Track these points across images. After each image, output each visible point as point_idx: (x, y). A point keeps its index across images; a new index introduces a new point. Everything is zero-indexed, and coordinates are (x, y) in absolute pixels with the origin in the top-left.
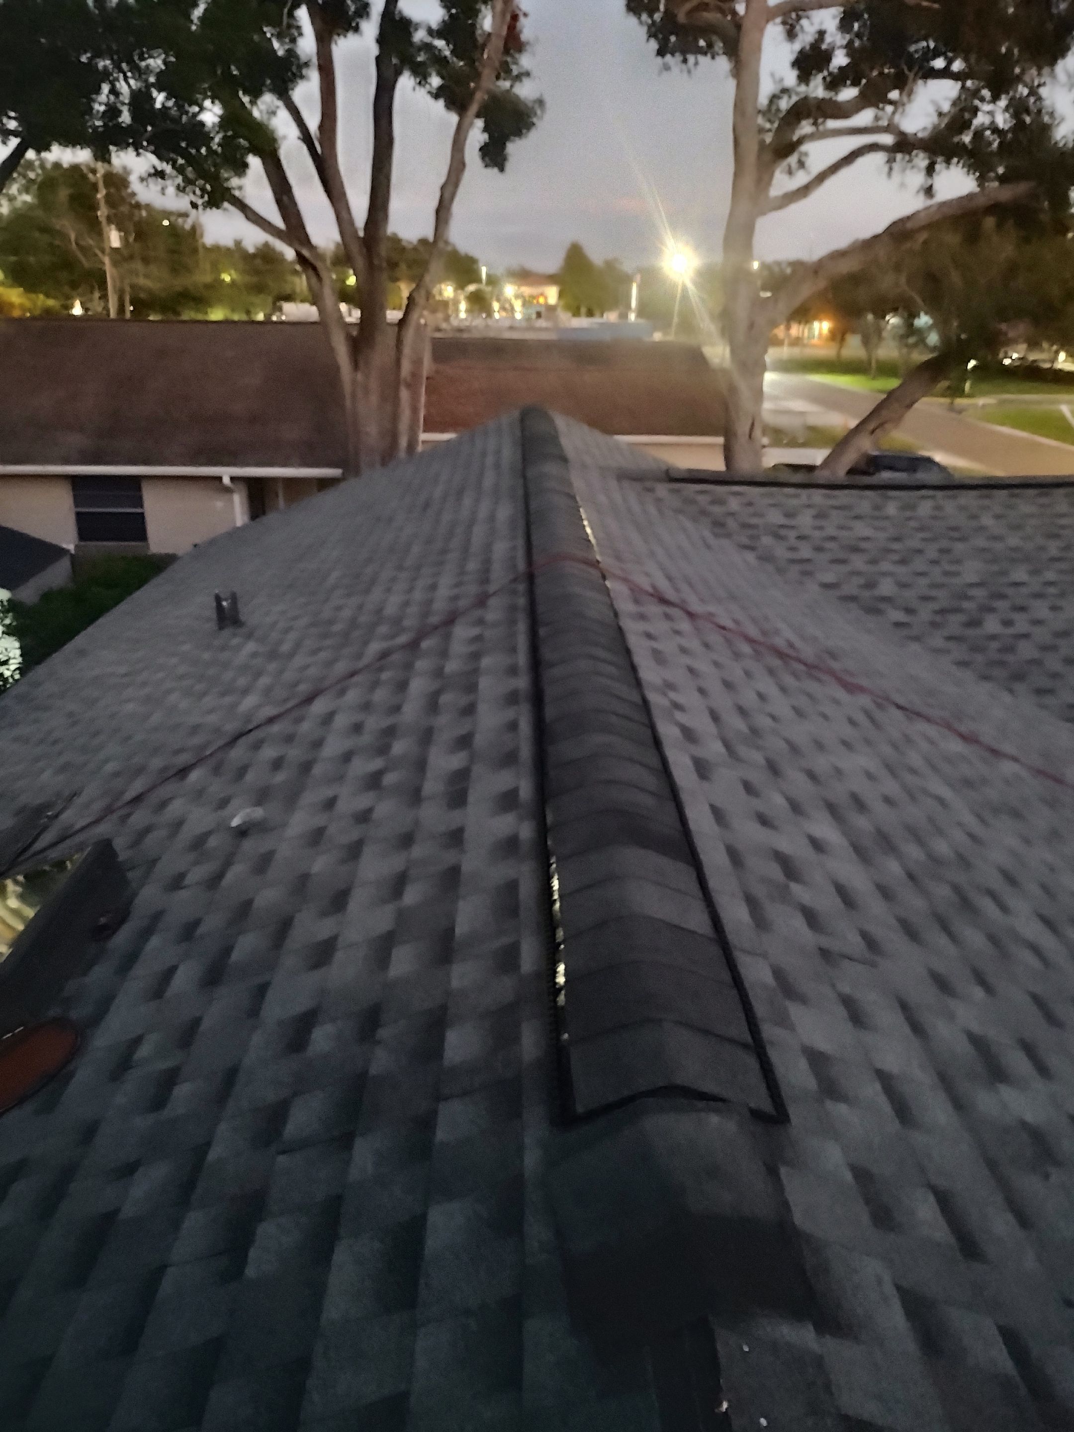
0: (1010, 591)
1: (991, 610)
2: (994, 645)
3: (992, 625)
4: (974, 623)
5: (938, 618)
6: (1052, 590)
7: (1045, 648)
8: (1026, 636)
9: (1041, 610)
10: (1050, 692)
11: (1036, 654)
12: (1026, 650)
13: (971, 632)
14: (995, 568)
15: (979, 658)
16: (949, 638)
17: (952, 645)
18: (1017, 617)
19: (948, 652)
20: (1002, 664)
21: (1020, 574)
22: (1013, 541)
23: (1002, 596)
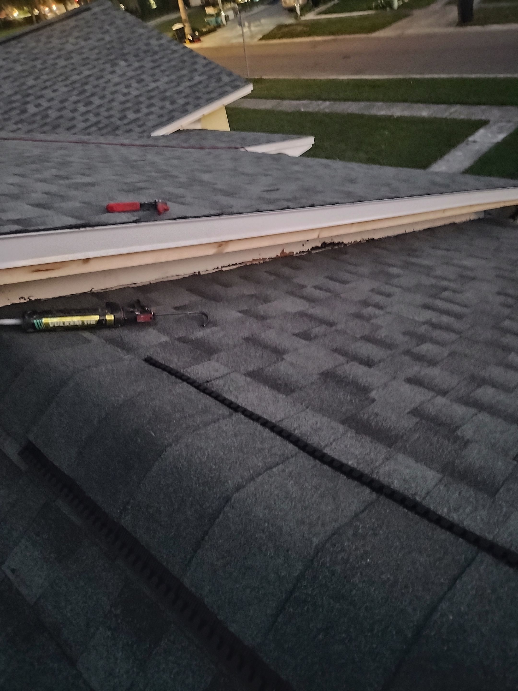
0: (30, 91)
1: (28, 103)
2: (38, 118)
3: (31, 109)
4: (24, 111)
5: (6, 116)
6: (48, 84)
7: (60, 110)
8: (49, 108)
9: (48, 93)
10: (74, 126)
11: (58, 114)
12: (53, 114)
13: (24, 116)
14: (17, 84)
15: (35, 126)
16: (16, 123)
17: (20, 126)
18: (41, 101)
19: (19, 129)
20: (45, 124)
21: (30, 82)
22: (19, 68)
23: (29, 95)
